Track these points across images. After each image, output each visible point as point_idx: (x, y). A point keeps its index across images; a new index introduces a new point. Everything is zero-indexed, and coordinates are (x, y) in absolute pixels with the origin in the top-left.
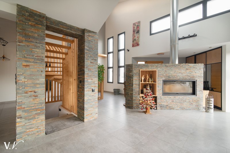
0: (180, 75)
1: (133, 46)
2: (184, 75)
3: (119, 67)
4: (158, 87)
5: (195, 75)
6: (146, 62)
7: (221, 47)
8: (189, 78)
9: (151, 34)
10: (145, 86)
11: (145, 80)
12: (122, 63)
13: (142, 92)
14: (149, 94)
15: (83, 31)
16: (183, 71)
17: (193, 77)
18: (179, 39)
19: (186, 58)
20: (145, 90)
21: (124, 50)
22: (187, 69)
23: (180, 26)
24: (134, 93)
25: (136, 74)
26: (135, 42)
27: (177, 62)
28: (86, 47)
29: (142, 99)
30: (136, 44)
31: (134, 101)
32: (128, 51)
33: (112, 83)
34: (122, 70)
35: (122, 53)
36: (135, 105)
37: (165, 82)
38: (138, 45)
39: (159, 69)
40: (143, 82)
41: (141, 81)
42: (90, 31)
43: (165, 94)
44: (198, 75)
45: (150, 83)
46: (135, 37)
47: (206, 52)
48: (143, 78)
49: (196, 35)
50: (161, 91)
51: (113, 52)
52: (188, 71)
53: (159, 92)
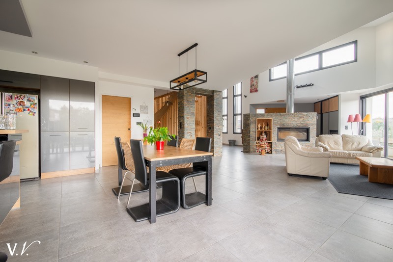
0: (294, 122)
1: (251, 92)
2: (298, 123)
3: (235, 115)
4: (273, 133)
5: (308, 123)
6: (266, 109)
7: (338, 96)
8: (303, 125)
9: (270, 80)
10: (261, 133)
11: (261, 128)
12: (238, 111)
13: (259, 139)
14: (264, 139)
15: (213, 92)
16: (296, 119)
17: (307, 124)
18: (298, 87)
19: (315, 103)
20: (261, 136)
21: (241, 95)
22: (301, 118)
23: (296, 75)
24: (251, 139)
25: (253, 122)
26: (253, 88)
27: (293, 111)
28: (215, 104)
29: (258, 145)
30: (254, 89)
31: (251, 146)
32: (246, 97)
33: (227, 133)
34: (239, 118)
35: (238, 99)
36: (252, 150)
37: (280, 129)
38: (257, 91)
39: (274, 118)
40: (259, 130)
41: (258, 129)
42: (217, 91)
43: (279, 140)
44: (311, 122)
45: (266, 130)
46: (253, 81)
47: (328, 99)
48: (259, 126)
49: (313, 85)
50: (276, 137)
51: (227, 98)
52: (301, 119)
53: (274, 139)
